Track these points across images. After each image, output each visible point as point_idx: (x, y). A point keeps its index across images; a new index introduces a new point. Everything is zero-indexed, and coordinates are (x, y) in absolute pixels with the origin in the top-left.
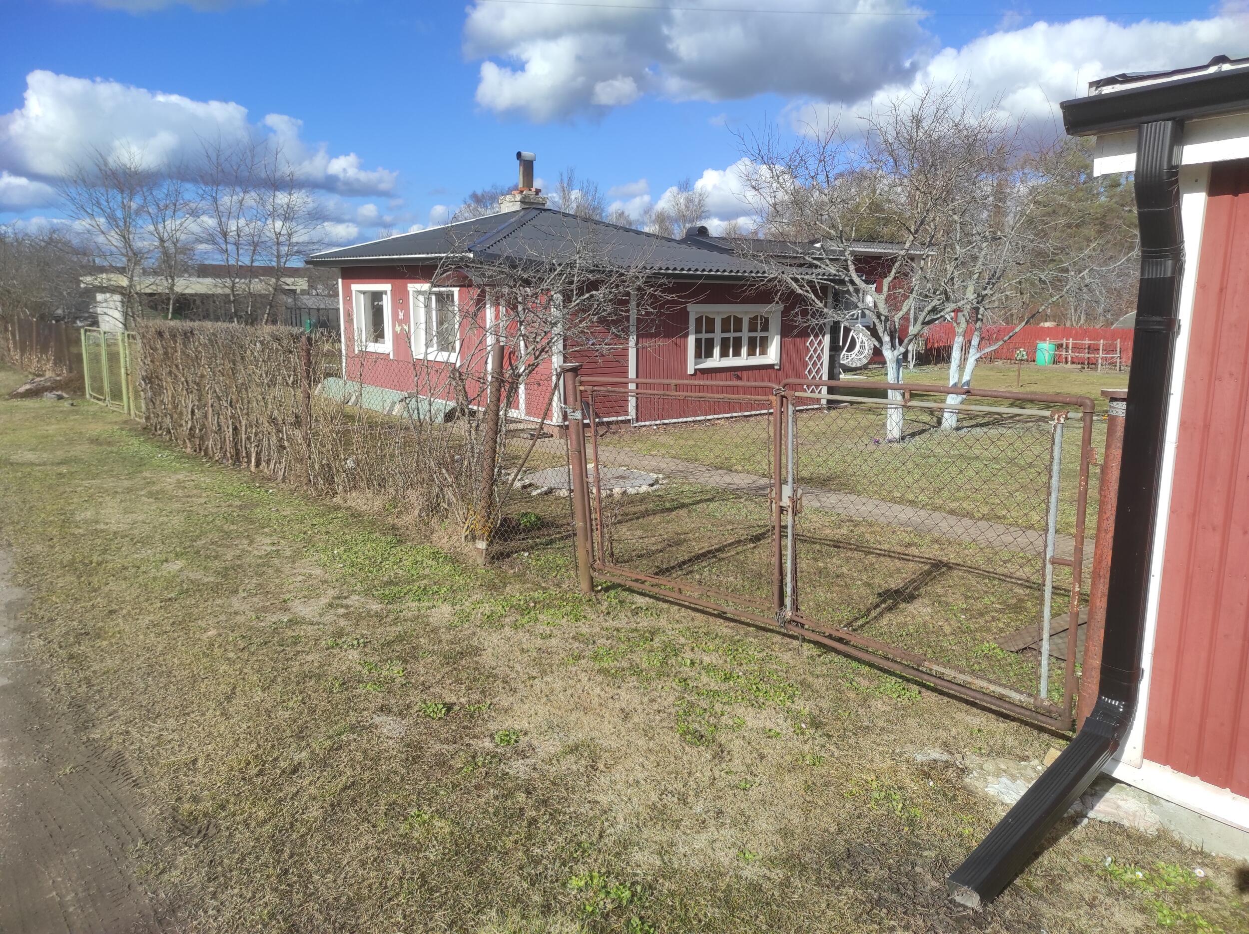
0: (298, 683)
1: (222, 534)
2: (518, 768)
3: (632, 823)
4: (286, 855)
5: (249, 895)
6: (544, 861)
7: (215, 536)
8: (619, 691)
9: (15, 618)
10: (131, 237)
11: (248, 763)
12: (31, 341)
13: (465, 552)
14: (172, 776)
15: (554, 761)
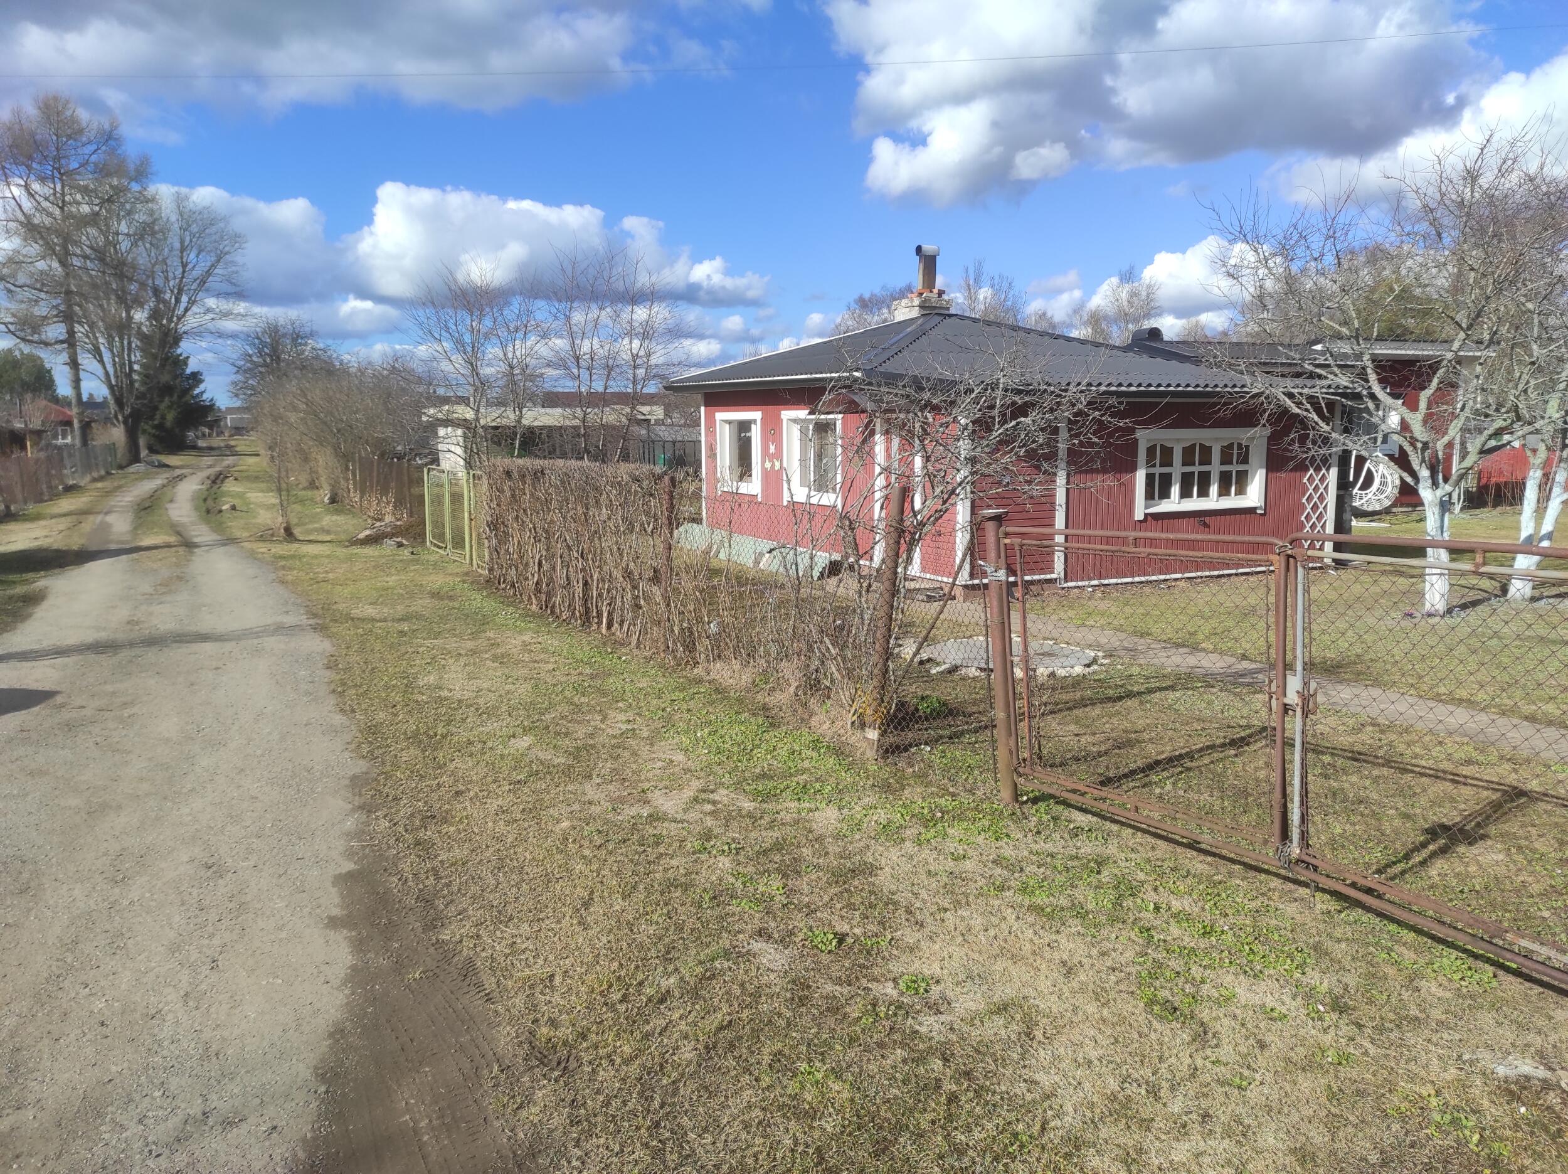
0: (662, 893)
1: (572, 707)
2: (929, 1025)
3: (1084, 1116)
4: (656, 1104)
5: (617, 1148)
6: (971, 1152)
7: (564, 709)
8: (1058, 937)
9: (360, 795)
10: (479, 363)
11: (610, 986)
12: (371, 481)
13: (851, 742)
14: (528, 992)
15: (977, 1022)
